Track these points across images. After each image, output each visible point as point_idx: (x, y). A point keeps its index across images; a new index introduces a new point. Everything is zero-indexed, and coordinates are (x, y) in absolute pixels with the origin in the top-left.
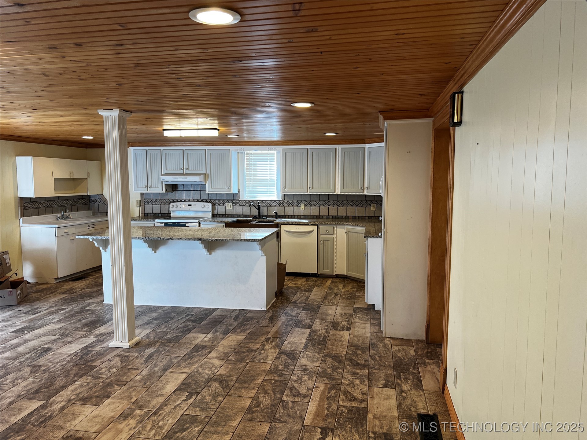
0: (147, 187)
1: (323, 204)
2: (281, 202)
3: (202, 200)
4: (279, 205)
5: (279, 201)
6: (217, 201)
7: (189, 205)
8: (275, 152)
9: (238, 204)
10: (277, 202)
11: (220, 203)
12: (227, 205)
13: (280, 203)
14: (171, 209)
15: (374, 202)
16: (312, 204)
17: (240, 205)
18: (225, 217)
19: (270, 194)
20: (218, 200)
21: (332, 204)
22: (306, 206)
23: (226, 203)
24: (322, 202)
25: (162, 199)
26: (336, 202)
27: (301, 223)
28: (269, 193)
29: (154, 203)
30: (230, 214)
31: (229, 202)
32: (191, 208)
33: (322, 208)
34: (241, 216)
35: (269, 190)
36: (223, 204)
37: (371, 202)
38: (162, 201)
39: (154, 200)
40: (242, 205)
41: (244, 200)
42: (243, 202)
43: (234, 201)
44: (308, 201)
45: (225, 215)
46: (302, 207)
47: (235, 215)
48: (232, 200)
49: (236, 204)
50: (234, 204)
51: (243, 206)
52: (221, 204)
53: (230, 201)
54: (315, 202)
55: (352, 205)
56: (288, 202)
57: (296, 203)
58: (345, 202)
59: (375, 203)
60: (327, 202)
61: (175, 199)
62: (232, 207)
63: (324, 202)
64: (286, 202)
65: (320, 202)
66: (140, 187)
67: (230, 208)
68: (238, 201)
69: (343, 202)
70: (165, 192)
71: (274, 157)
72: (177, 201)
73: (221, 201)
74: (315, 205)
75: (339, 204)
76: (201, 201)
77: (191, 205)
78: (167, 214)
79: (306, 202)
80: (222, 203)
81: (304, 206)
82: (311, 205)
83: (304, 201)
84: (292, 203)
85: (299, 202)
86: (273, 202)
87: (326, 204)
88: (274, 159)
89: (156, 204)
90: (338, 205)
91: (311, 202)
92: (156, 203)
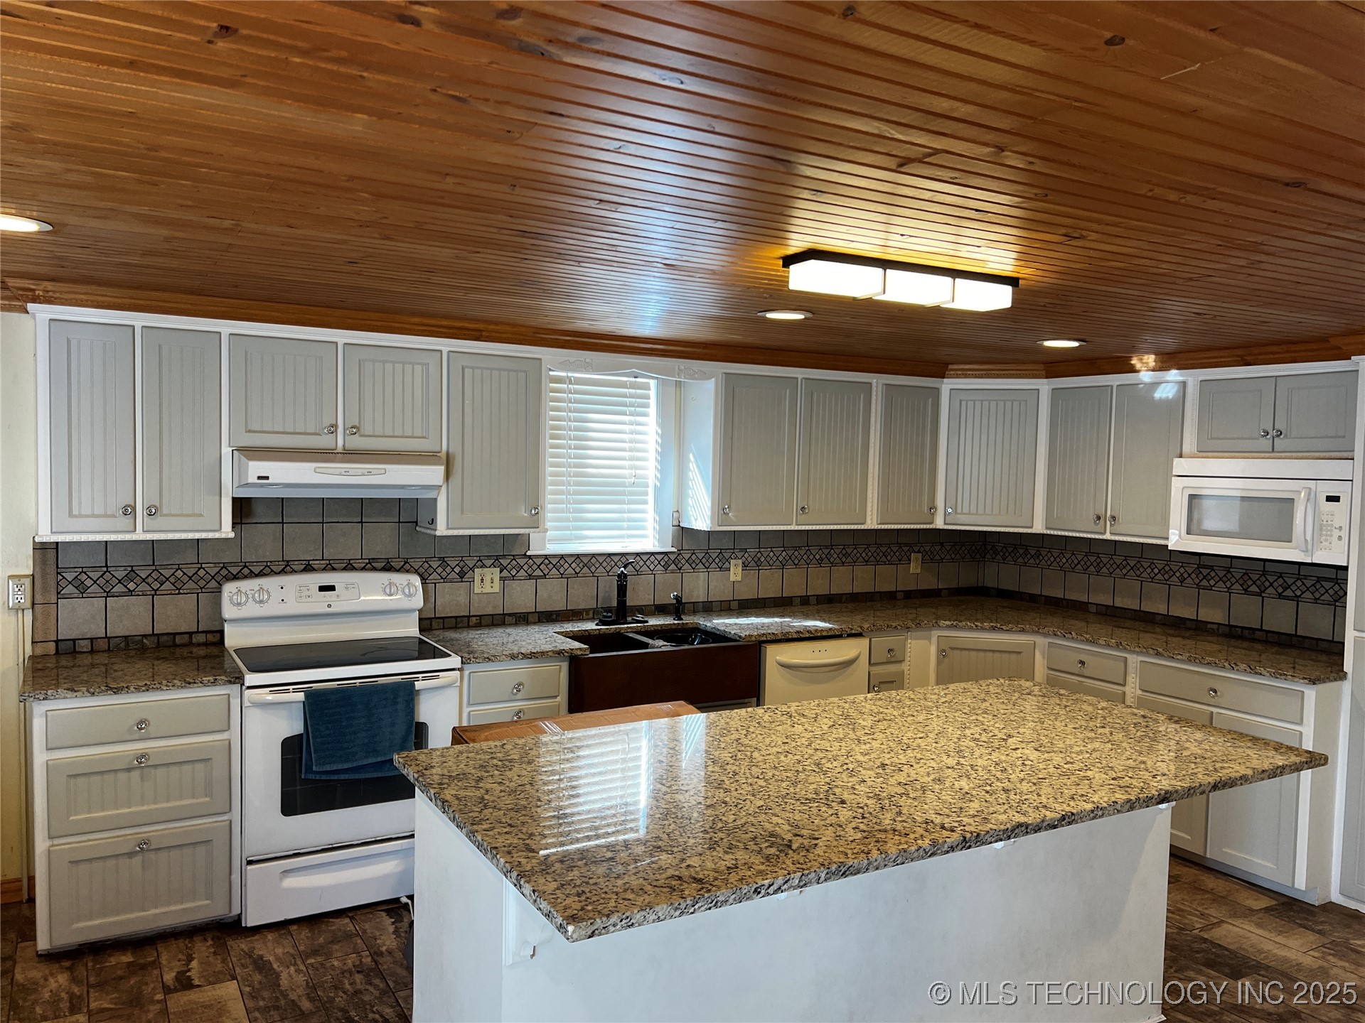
0: (129, 511)
1: (793, 557)
2: (672, 557)
3: (371, 561)
4: (666, 567)
5: (666, 553)
6: (435, 565)
7: (322, 589)
8: (653, 383)
9: (522, 573)
10: (659, 557)
11: (448, 569)
12: (477, 579)
13: (665, 560)
14: (228, 611)
15: (916, 549)
16: (762, 559)
17: (530, 577)
18: (469, 627)
19: (629, 528)
20: (443, 559)
21: (818, 557)
22: (745, 566)
23: (472, 569)
24: (790, 553)
25: (166, 566)
26: (826, 551)
27: (824, 634)
28: (625, 524)
29: (119, 588)
30: (490, 611)
31: (484, 566)
32: (337, 602)
33: (790, 571)
34: (531, 619)
35: (626, 515)
36: (462, 575)
37: (911, 550)
38: (167, 573)
39: (120, 574)
40: (538, 573)
41: (546, 557)
42: (538, 561)
43: (504, 562)
44: (752, 551)
45: (469, 617)
46: (736, 572)
47: (510, 615)
48: (497, 558)
49: (514, 572)
50: (505, 573)
51: (540, 577)
52: (453, 575)
53: (488, 562)
54: (772, 554)
55: (866, 558)
56: (694, 557)
57: (717, 560)
58: (849, 551)
59: (919, 552)
60: (802, 552)
61: (235, 564)
62: (497, 587)
63: (796, 553)
64: (687, 557)
65: (784, 553)
66: (86, 510)
67: (487, 589)
68: (522, 562)
69: (844, 552)
70: (232, 535)
71: (648, 397)
72: (246, 571)
73: (453, 564)
74: (771, 562)
75: (835, 556)
76: (363, 569)
77: (332, 588)
78: (190, 634)
79: (746, 555)
80: (457, 570)
81: (740, 569)
82: (758, 564)
83: (741, 550)
84: (704, 560)
85: (727, 555)
86: (645, 558)
87: (800, 557)
88: (647, 406)
89: (130, 593)
90: (832, 560)
91: (759, 555)
92: (131, 586)
